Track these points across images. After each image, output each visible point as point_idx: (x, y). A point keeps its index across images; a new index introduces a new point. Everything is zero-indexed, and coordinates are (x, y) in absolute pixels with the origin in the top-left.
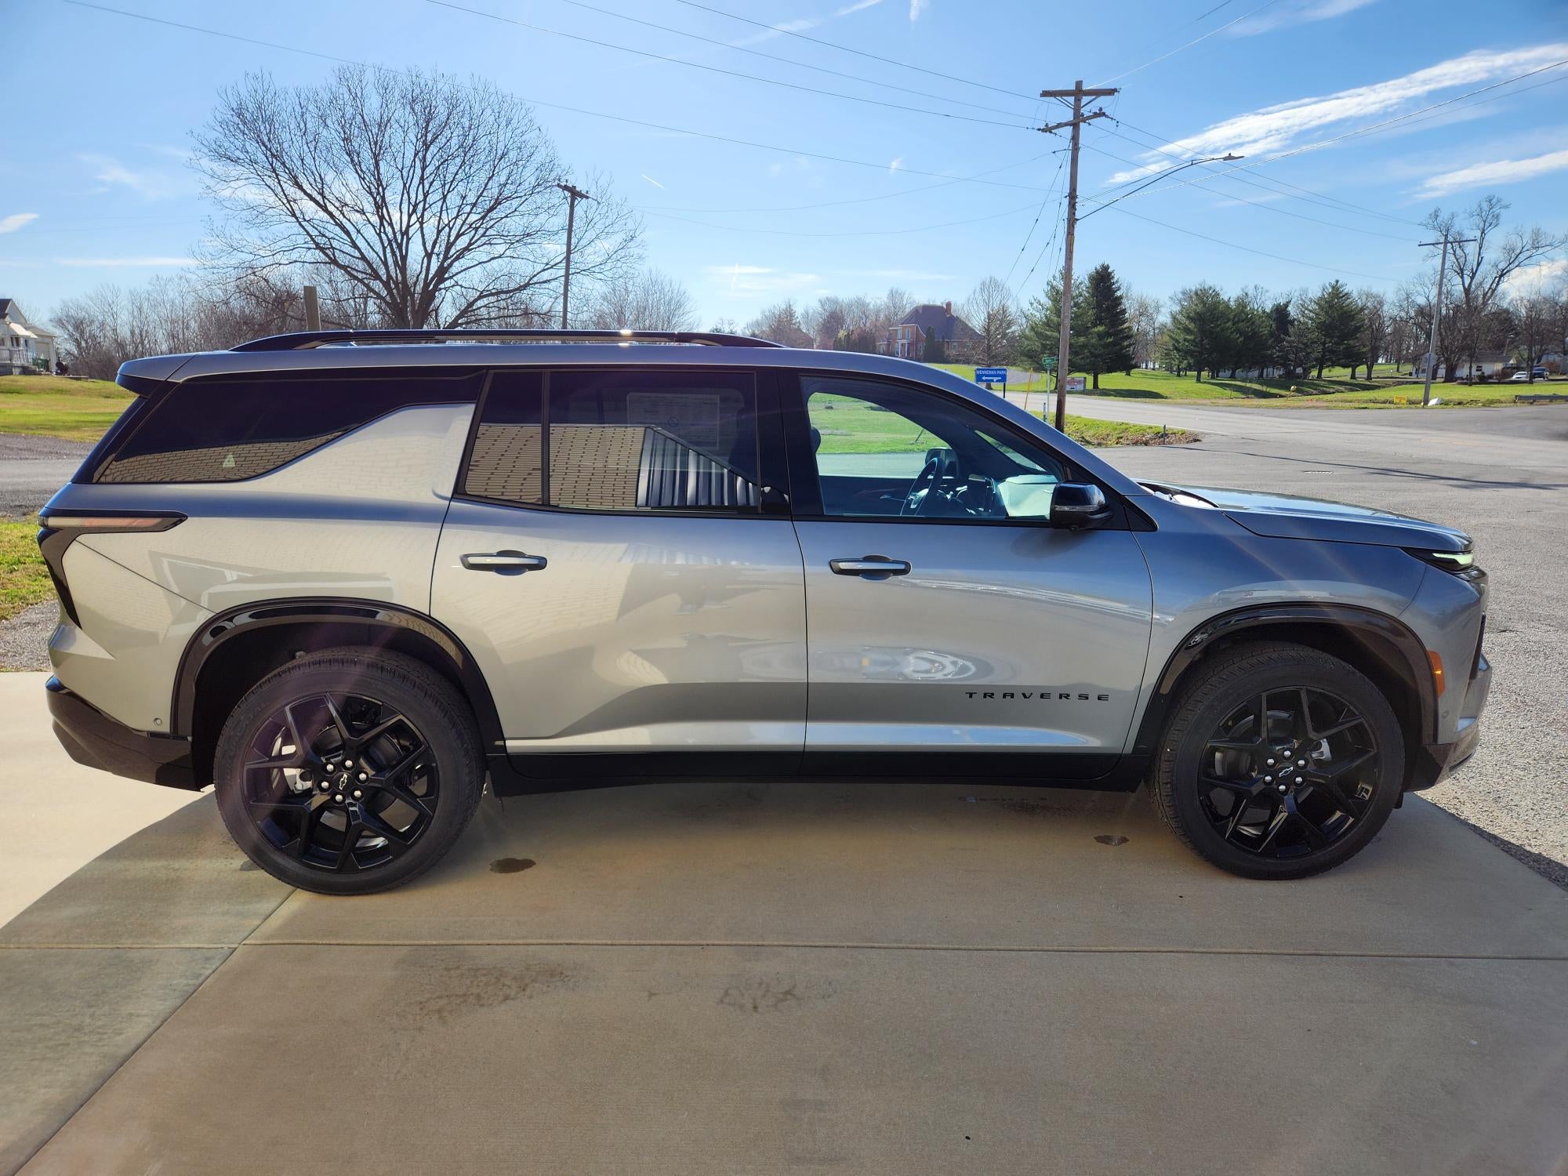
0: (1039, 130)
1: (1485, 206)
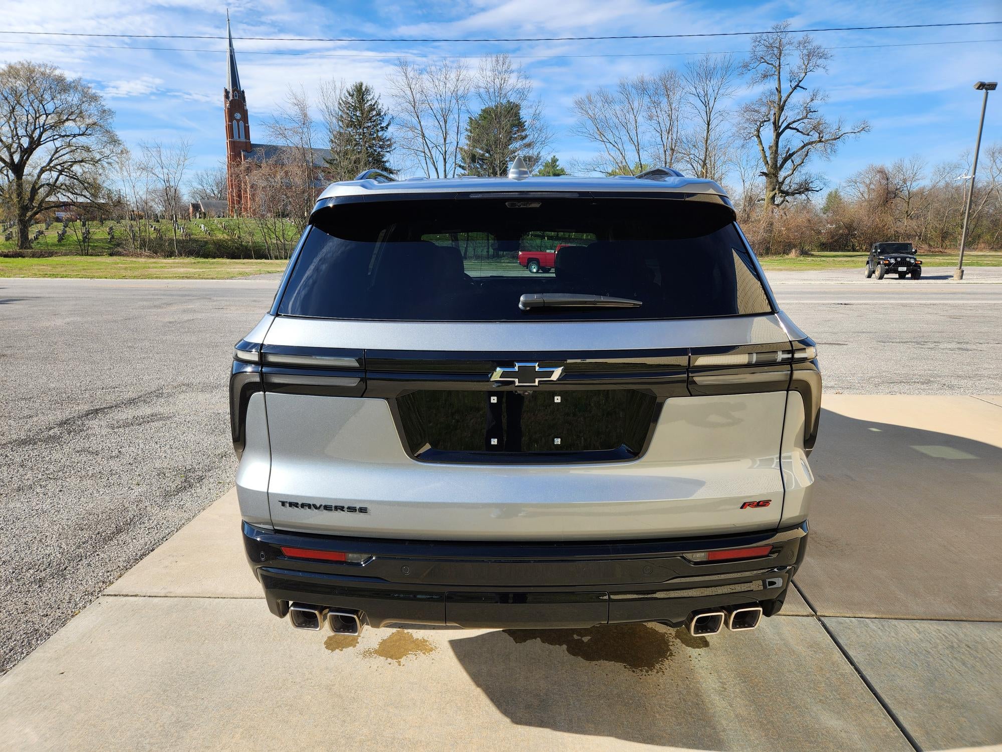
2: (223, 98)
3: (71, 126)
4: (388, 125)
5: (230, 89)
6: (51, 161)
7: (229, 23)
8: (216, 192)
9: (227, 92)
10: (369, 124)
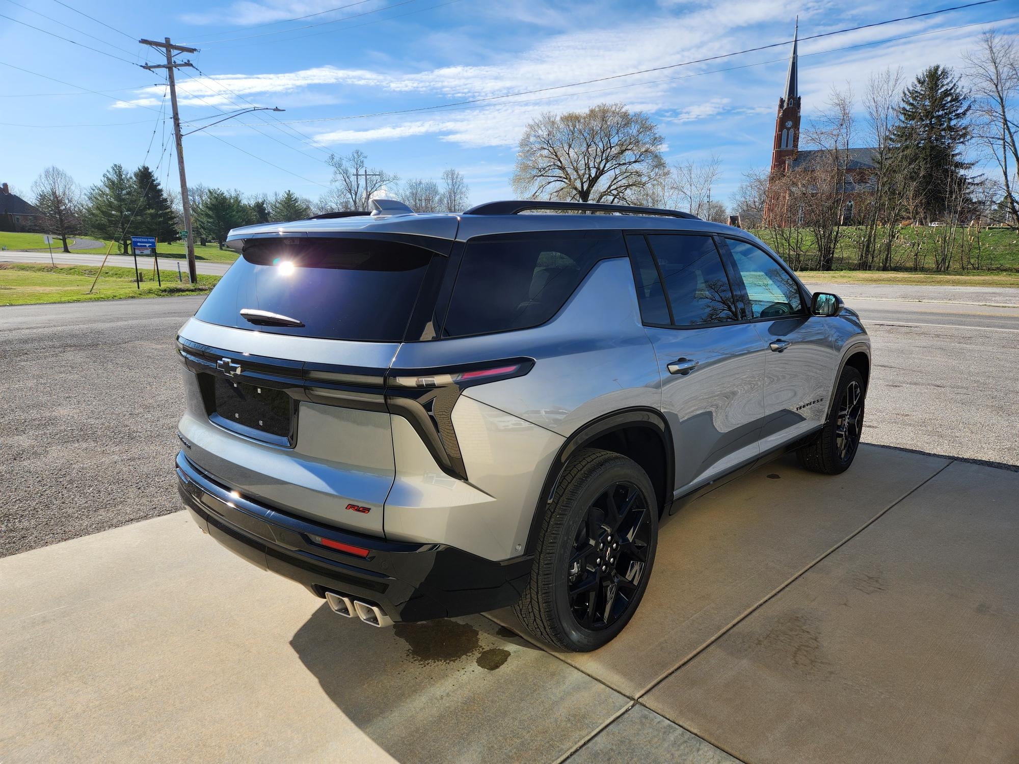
0: (141, 66)
1: (356, 155)
2: (777, 108)
3: (629, 156)
4: (967, 110)
5: (786, 99)
6: (610, 187)
7: (797, 30)
8: (757, 204)
9: (782, 101)
10: (941, 113)
